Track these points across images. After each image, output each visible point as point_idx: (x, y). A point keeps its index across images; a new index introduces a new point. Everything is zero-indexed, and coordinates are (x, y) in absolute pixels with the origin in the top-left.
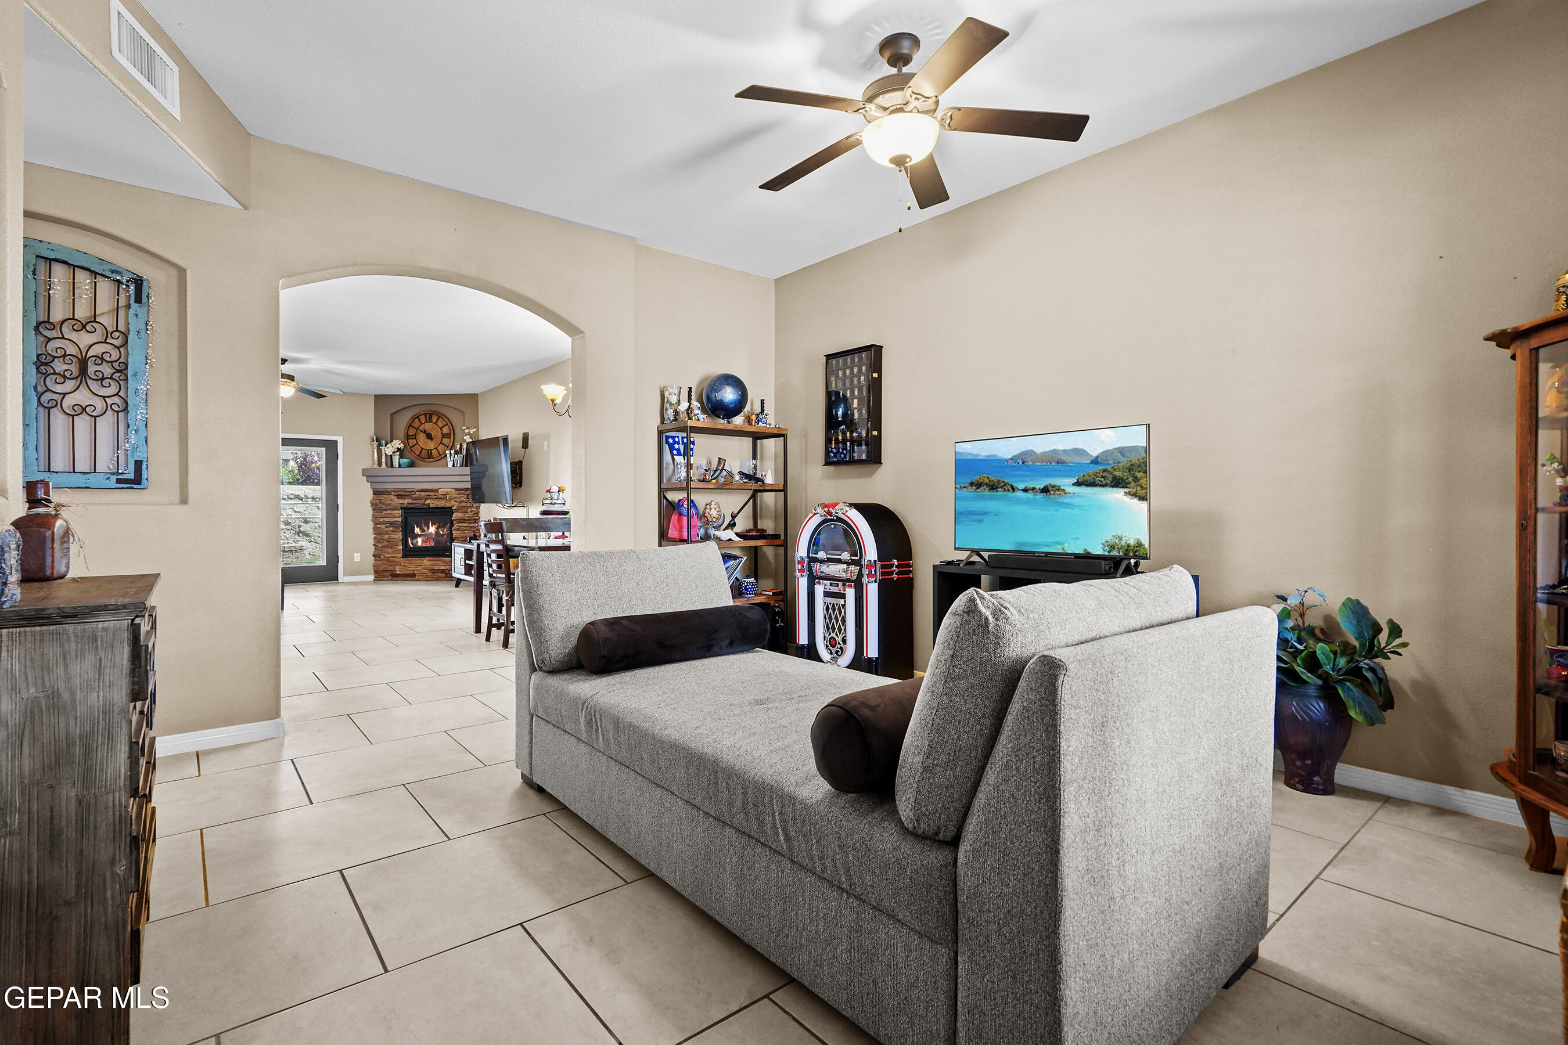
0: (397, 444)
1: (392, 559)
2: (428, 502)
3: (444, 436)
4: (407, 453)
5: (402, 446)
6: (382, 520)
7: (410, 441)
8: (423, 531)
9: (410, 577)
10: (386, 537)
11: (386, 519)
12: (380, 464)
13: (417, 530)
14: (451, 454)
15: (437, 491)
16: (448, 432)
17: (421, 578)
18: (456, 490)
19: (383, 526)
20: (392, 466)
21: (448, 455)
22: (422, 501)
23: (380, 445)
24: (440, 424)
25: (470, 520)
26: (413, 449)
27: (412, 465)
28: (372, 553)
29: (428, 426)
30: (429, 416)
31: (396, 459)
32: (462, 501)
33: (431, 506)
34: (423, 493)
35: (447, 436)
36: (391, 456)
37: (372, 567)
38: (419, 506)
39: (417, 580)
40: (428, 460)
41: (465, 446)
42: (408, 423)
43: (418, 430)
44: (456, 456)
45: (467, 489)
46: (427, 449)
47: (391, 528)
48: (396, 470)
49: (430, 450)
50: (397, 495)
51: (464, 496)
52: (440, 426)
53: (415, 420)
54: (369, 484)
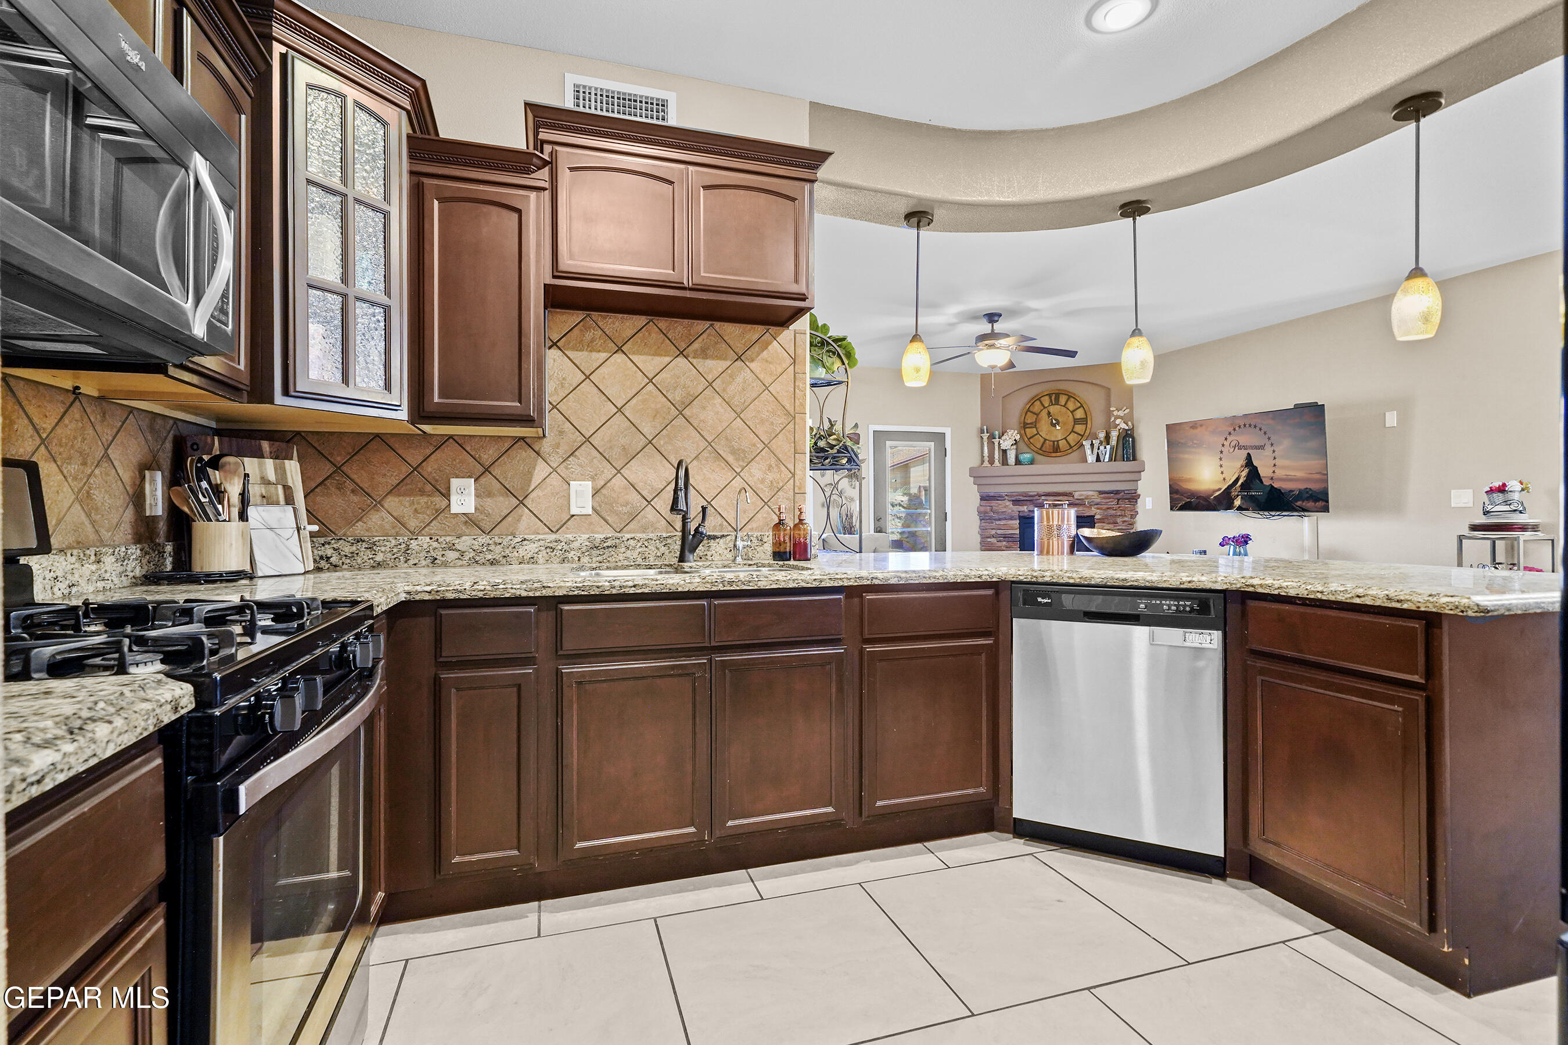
0: (1014, 435)
3: (1076, 421)
4: (1023, 446)
5: (1018, 437)
6: (993, 532)
7: (1029, 430)
11: (999, 532)
12: (991, 461)
14: (1092, 445)
15: (1069, 494)
16: (1083, 416)
18: (1101, 492)
19: (993, 540)
20: (1006, 463)
21: (1087, 447)
23: (992, 437)
24: (1071, 406)
26: (1032, 440)
27: (1032, 462)
29: (1053, 409)
30: (1055, 397)
31: (1011, 455)
32: (1108, 508)
34: (1051, 498)
35: (1084, 421)
36: (1006, 451)
40: (1054, 455)
41: (1114, 434)
42: (1025, 407)
43: (1040, 416)
44: (1102, 448)
45: (1117, 492)
46: (1053, 439)
47: (1004, 543)
48: (1012, 469)
49: (1058, 441)
50: (1013, 501)
51: (1112, 502)
52: (1071, 409)
53: (1035, 403)
54: (976, 486)
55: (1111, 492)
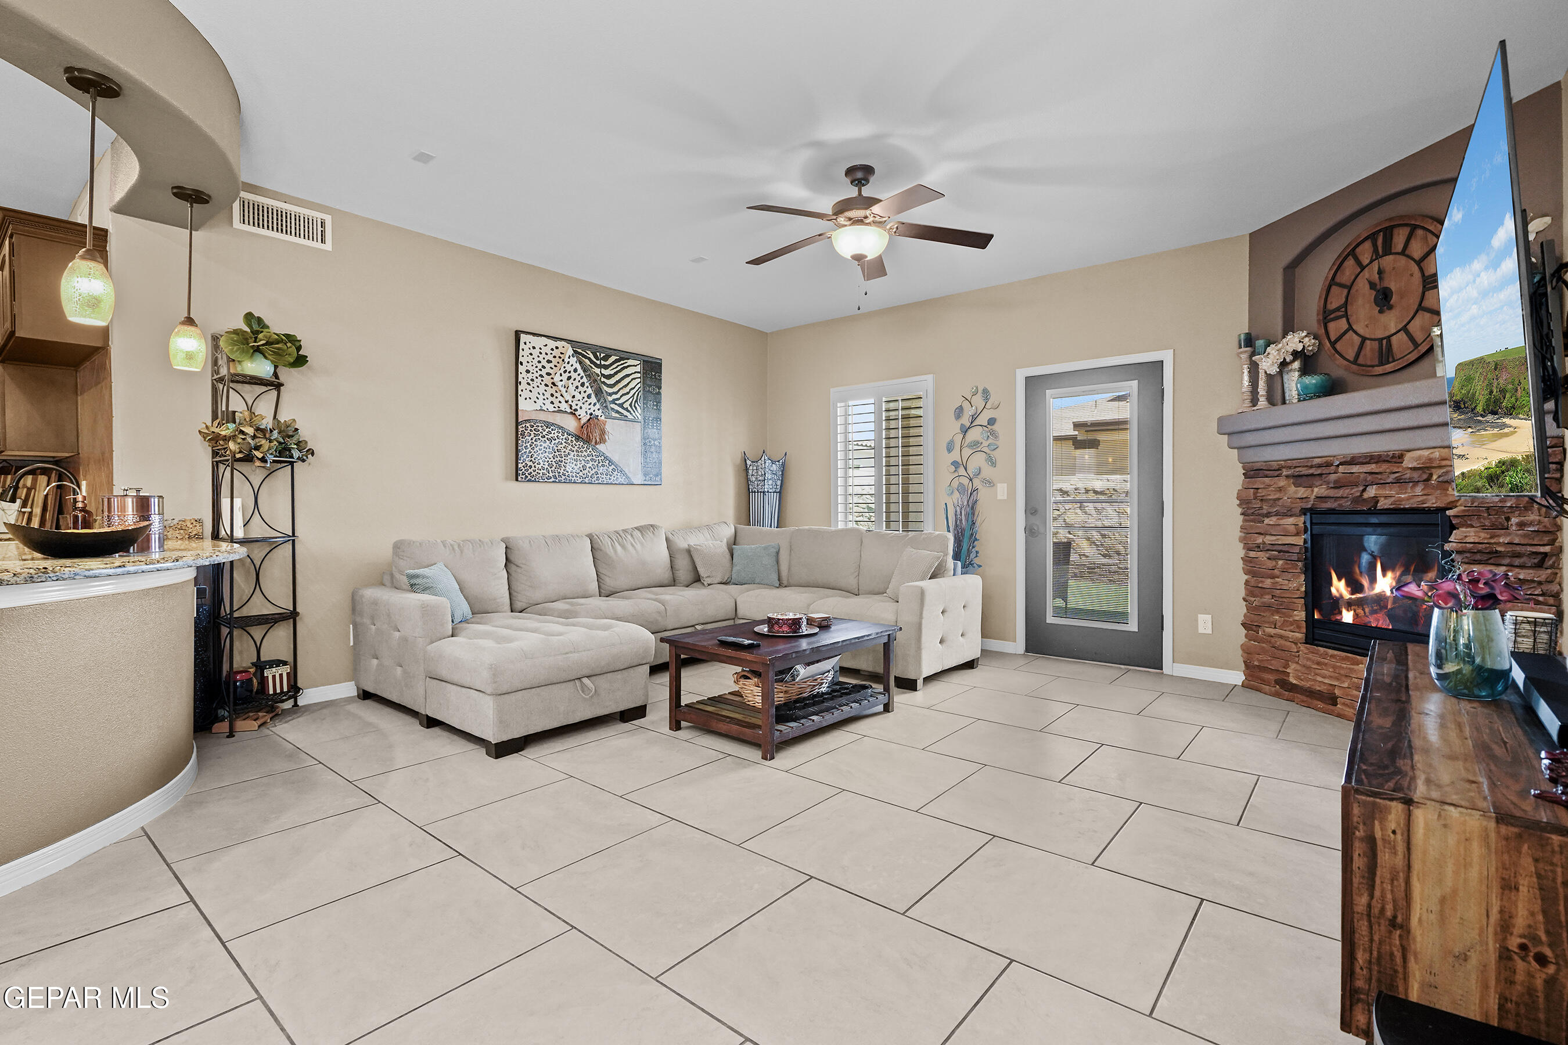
1: (1283, 641)
2: (1372, 492)
3: (1428, 282)
4: (1322, 359)
5: (1308, 344)
6: (1260, 540)
7: (1331, 326)
9: (1325, 701)
10: (1270, 583)
11: (1269, 539)
12: (1254, 401)
15: (1398, 458)
19: (1262, 556)
20: (1280, 400)
22: (1356, 491)
23: (1256, 352)
24: (1418, 248)
25: (1515, 555)
26: (1337, 343)
27: (1333, 391)
28: (1241, 618)
29: (1381, 268)
30: (1384, 238)
31: (1294, 382)
33: (1383, 504)
34: (1355, 469)
36: (1281, 373)
37: (1240, 652)
38: (1347, 505)
40: (1380, 370)
42: (1327, 277)
43: (1353, 291)
46: (1380, 334)
47: (1280, 562)
48: (1294, 410)
49: (1389, 338)
50: (1294, 476)
52: (1418, 255)
53: (1346, 263)
54: (1236, 450)
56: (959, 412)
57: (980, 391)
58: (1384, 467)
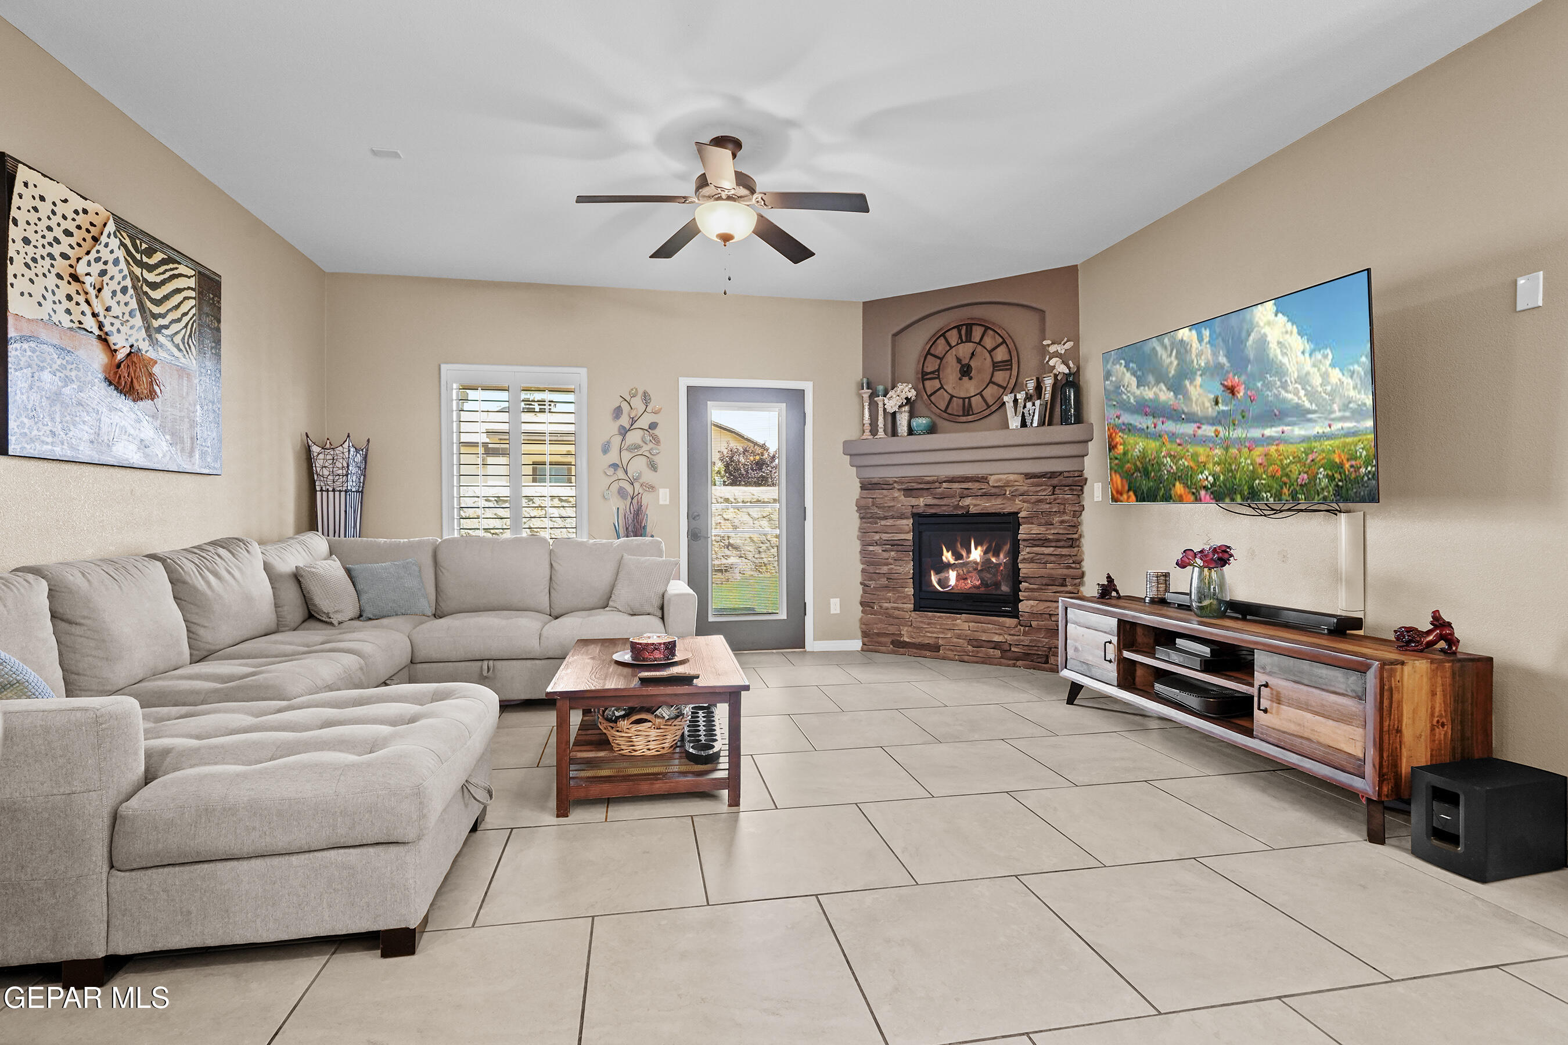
0: (906, 390)
1: (897, 612)
2: (966, 502)
3: (996, 366)
4: (920, 407)
5: (912, 394)
6: (877, 537)
7: (928, 383)
8: (958, 556)
9: (930, 650)
10: (885, 569)
12: (874, 432)
13: (948, 556)
14: (1016, 401)
15: (983, 479)
16: (1006, 357)
17: (950, 654)
18: (1028, 476)
19: (878, 549)
20: (894, 433)
21: (1010, 406)
22: (955, 501)
23: (873, 395)
24: (989, 342)
25: (1058, 541)
26: (932, 398)
27: (932, 430)
28: (859, 598)
29: (964, 351)
30: (966, 330)
31: (903, 420)
32: (1040, 501)
33: (973, 510)
34: (956, 486)
35: (1006, 365)
36: (894, 414)
37: (858, 625)
38: (949, 510)
39: (944, 658)
40: (964, 419)
41: (1048, 382)
42: (924, 348)
43: (944, 361)
44: (1029, 405)
45: (1052, 475)
46: (963, 395)
47: (893, 553)
48: (904, 441)
49: (969, 398)
50: (904, 490)
51: (1045, 490)
52: (989, 347)
53: (939, 341)
54: (855, 468)
55: (1043, 475)
56: (618, 412)
57: (640, 392)
58: (976, 485)
